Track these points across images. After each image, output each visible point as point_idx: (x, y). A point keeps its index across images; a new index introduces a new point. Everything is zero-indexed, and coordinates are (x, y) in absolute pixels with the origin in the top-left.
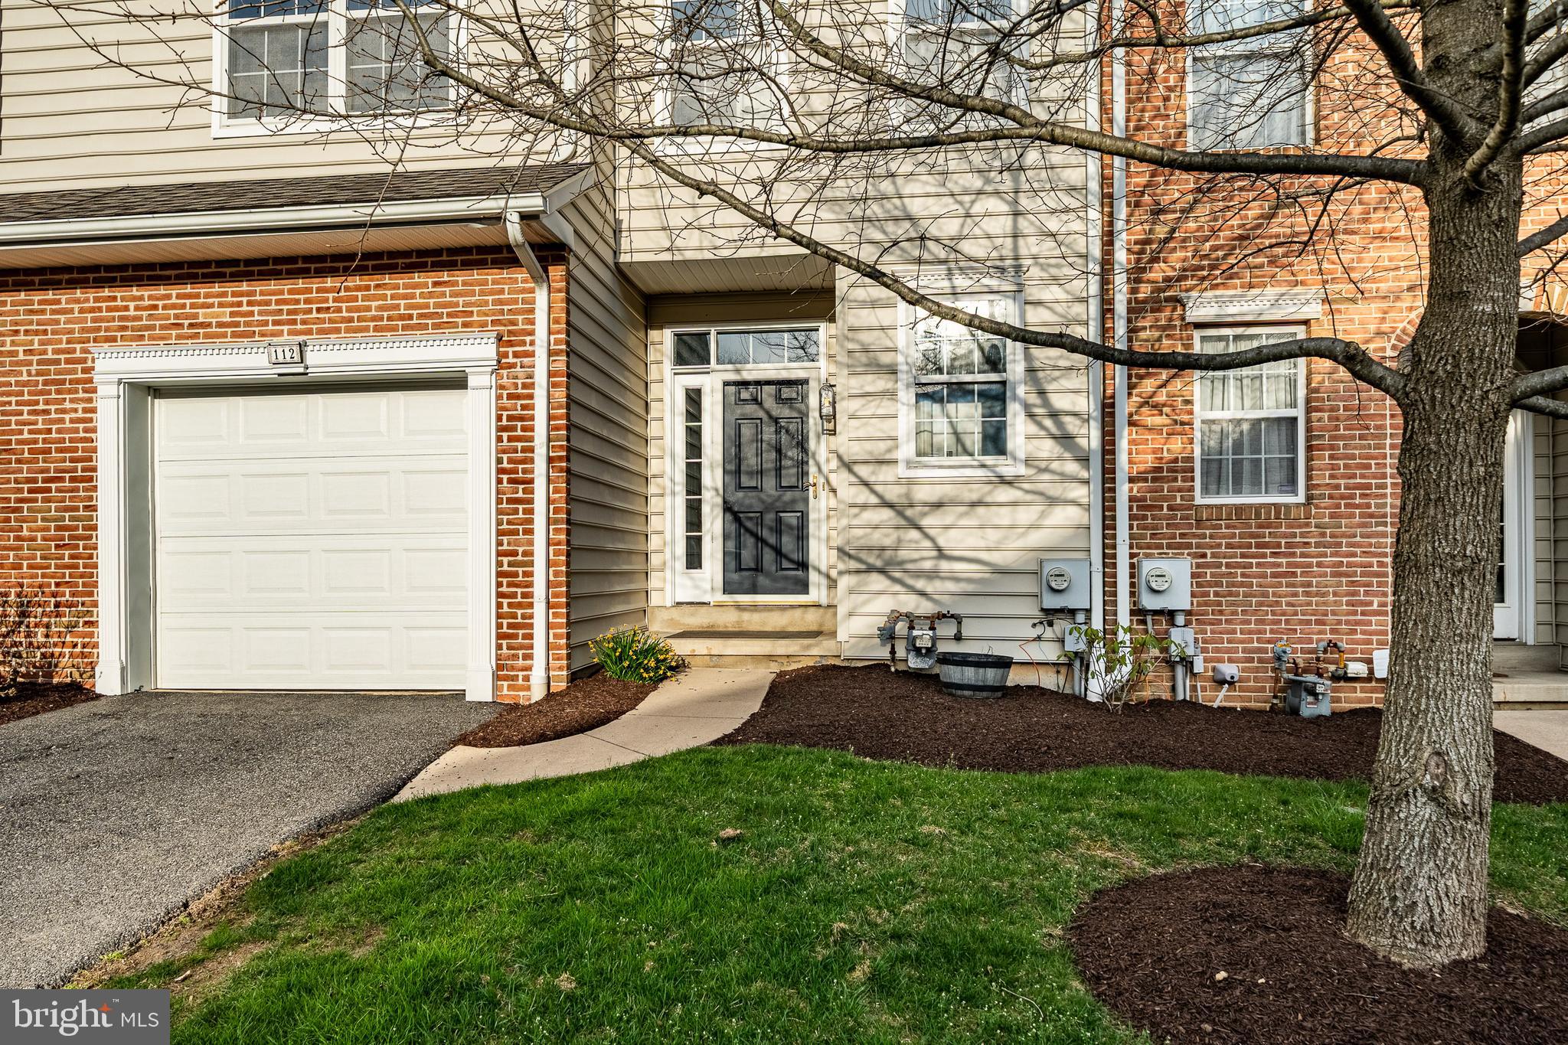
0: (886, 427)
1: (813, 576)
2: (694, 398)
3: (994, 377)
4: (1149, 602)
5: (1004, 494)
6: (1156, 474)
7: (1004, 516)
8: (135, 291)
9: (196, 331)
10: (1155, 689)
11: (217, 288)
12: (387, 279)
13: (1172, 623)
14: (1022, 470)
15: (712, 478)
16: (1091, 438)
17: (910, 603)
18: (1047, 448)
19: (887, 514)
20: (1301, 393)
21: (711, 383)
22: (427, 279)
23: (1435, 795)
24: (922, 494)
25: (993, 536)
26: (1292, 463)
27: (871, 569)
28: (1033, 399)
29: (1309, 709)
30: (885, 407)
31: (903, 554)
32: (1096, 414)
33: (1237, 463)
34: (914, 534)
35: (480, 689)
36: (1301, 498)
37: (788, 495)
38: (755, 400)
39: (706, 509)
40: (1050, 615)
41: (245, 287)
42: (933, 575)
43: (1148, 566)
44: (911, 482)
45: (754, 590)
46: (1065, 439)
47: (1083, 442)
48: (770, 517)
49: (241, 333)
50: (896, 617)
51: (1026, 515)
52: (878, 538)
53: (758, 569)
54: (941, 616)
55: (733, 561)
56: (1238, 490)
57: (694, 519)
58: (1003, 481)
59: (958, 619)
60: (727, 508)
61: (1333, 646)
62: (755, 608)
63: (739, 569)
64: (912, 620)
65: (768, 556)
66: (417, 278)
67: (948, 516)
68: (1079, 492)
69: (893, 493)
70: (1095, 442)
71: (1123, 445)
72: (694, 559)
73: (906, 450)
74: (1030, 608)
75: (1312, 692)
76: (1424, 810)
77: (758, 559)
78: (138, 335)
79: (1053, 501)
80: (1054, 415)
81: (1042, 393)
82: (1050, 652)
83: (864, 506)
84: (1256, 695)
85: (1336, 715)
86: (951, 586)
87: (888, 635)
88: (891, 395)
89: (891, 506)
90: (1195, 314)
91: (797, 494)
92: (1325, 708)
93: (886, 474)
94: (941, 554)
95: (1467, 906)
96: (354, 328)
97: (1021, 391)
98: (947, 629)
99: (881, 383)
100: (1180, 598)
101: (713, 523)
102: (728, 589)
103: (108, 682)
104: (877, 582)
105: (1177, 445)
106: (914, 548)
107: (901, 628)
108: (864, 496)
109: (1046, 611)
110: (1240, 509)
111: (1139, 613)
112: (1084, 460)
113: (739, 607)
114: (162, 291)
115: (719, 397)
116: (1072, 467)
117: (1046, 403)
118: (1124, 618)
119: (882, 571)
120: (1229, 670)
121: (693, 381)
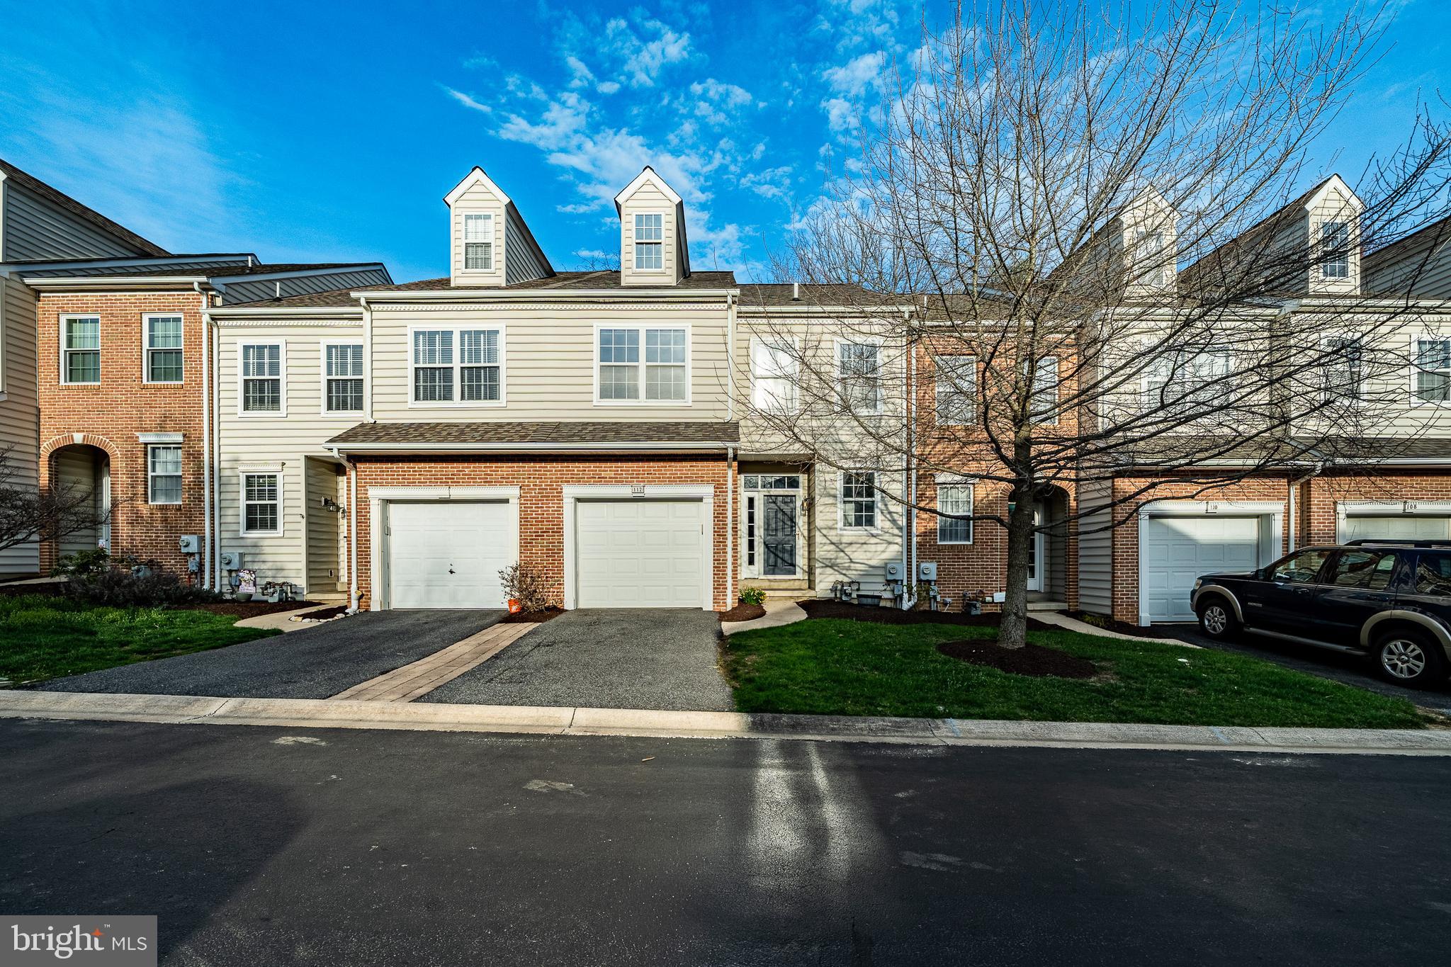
0: (833, 516)
1: (798, 569)
2: (751, 501)
3: (869, 499)
4: (923, 577)
5: (874, 540)
6: (924, 534)
7: (873, 548)
8: (577, 464)
9: (601, 480)
10: (925, 607)
11: (609, 464)
12: (673, 464)
13: (930, 584)
14: (880, 532)
15: (759, 532)
16: (903, 522)
17: (841, 578)
18: (888, 525)
19: (832, 547)
20: (972, 508)
21: (759, 497)
22: (688, 464)
23: (1016, 614)
24: (845, 540)
25: (869, 555)
26: (969, 530)
27: (827, 566)
28: (883, 507)
29: (974, 612)
30: (833, 509)
31: (838, 561)
32: (905, 513)
33: (951, 530)
34: (842, 554)
35: (708, 606)
36: (971, 543)
37: (787, 538)
38: (774, 502)
39: (756, 544)
40: (888, 582)
41: (619, 464)
42: (848, 569)
43: (923, 565)
44: (841, 535)
45: (774, 573)
46: (894, 521)
47: (900, 523)
48: (780, 547)
49: (618, 481)
50: (837, 582)
51: (880, 548)
52: (829, 555)
53: (775, 565)
54: (853, 582)
55: (766, 561)
56: (951, 540)
57: (751, 545)
58: (873, 536)
59: (859, 583)
60: (766, 545)
61: (981, 592)
62: (775, 580)
63: (768, 565)
64: (842, 584)
65: (779, 561)
66: (684, 464)
67: (854, 547)
68: (899, 540)
69: (835, 540)
70: (905, 524)
71: (914, 524)
72: (751, 562)
73: (840, 524)
74: (882, 580)
75: (975, 606)
76: (1013, 618)
77: (776, 562)
78: (579, 481)
79: (890, 543)
80: (890, 513)
81: (886, 505)
82: (888, 595)
83: (825, 544)
84: (957, 609)
85: (982, 615)
86: (854, 572)
87: (834, 590)
88: (834, 505)
89: (832, 543)
90: (937, 480)
91: (790, 537)
92: (979, 612)
93: (833, 532)
94: (851, 561)
95: (1021, 637)
96: (661, 481)
97: (880, 505)
98: (855, 587)
99: (831, 500)
100: (933, 576)
101: (759, 550)
102: (766, 573)
103: (569, 605)
104: (829, 571)
105: (931, 525)
106: (842, 560)
107: (839, 587)
108: (825, 540)
109: (887, 581)
110: (952, 546)
111: (919, 581)
112: (900, 529)
113: (769, 580)
114: (587, 465)
115: (762, 502)
116: (896, 531)
117: (887, 509)
118: (914, 583)
119: (831, 567)
120: (949, 600)
121: (751, 494)
